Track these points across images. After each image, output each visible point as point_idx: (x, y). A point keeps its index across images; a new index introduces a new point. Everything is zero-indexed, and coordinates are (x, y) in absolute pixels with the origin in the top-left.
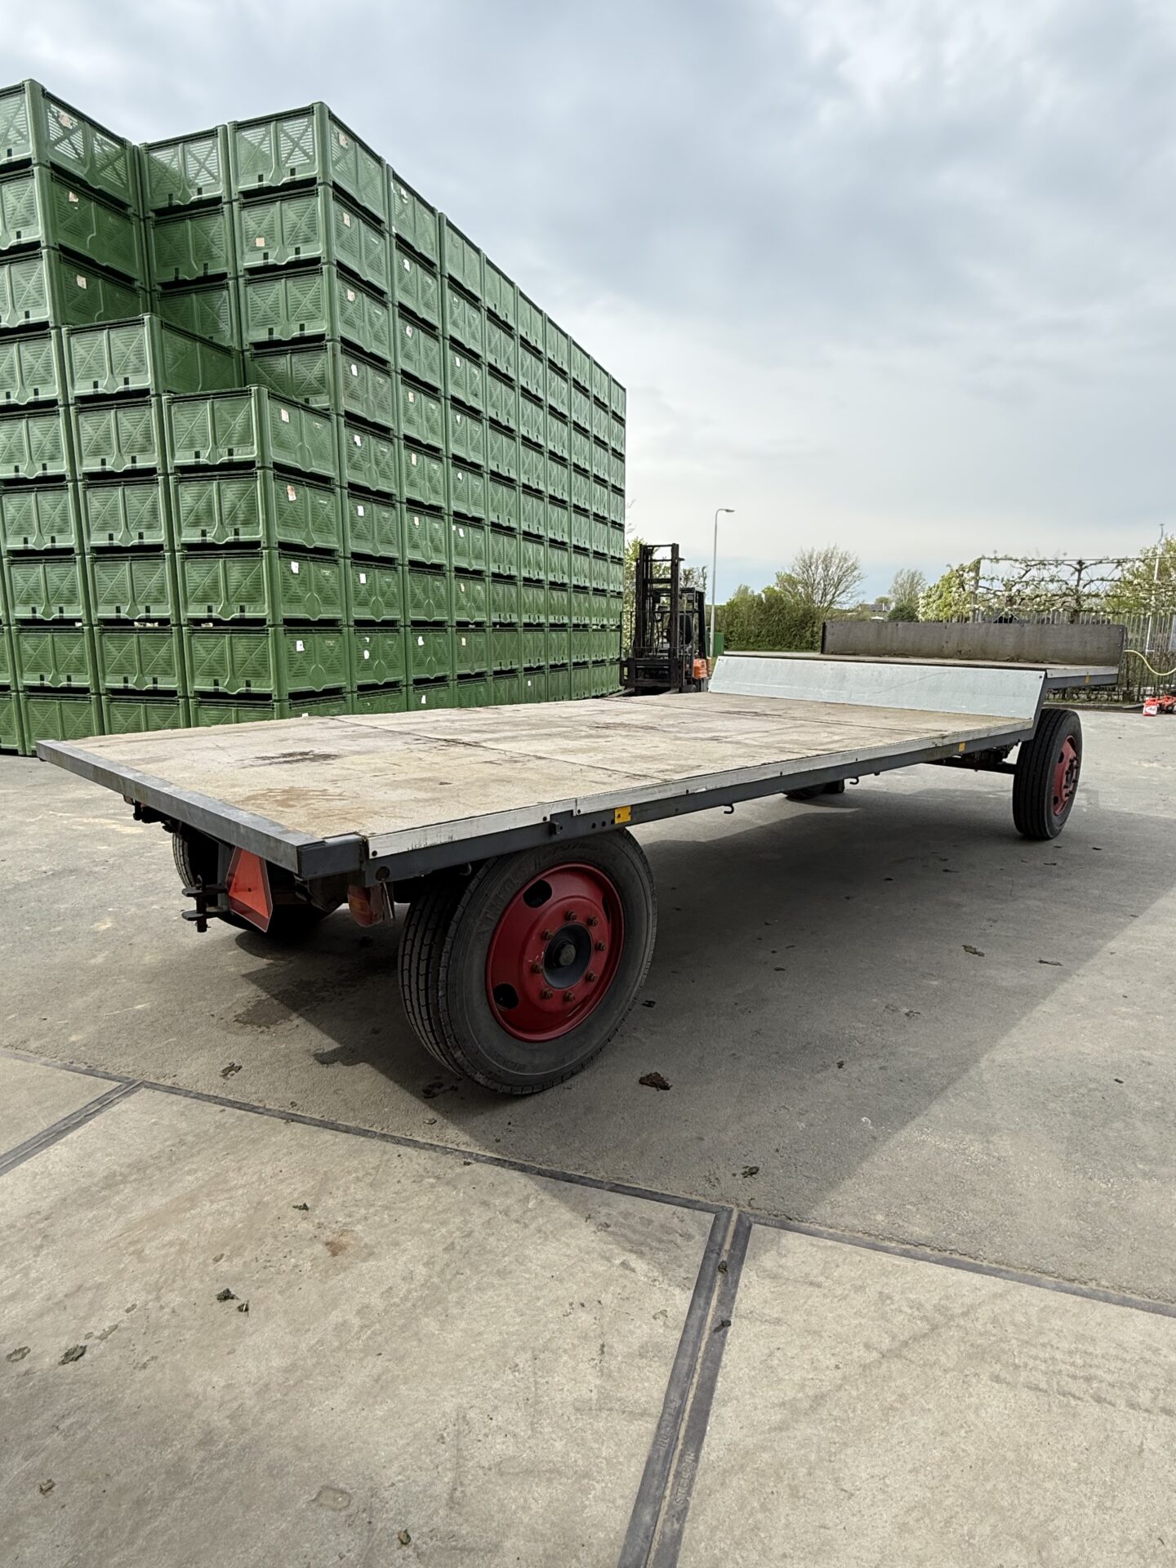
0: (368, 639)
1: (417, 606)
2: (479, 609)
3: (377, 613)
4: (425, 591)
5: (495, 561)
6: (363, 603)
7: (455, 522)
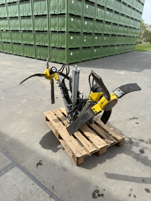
0: (85, 37)
1: (96, 30)
2: (109, 31)
3: (88, 31)
4: (98, 26)
5: (114, 20)
6: (85, 29)
7: (107, 10)
